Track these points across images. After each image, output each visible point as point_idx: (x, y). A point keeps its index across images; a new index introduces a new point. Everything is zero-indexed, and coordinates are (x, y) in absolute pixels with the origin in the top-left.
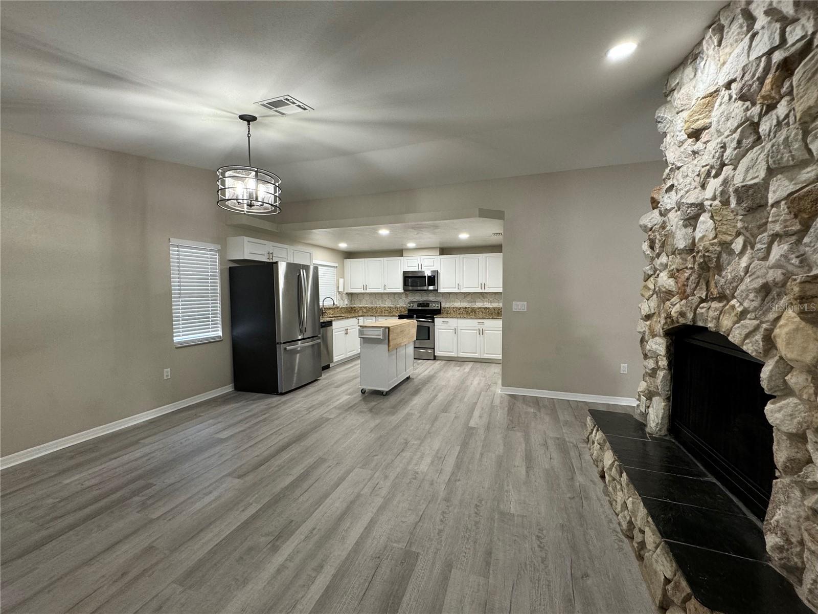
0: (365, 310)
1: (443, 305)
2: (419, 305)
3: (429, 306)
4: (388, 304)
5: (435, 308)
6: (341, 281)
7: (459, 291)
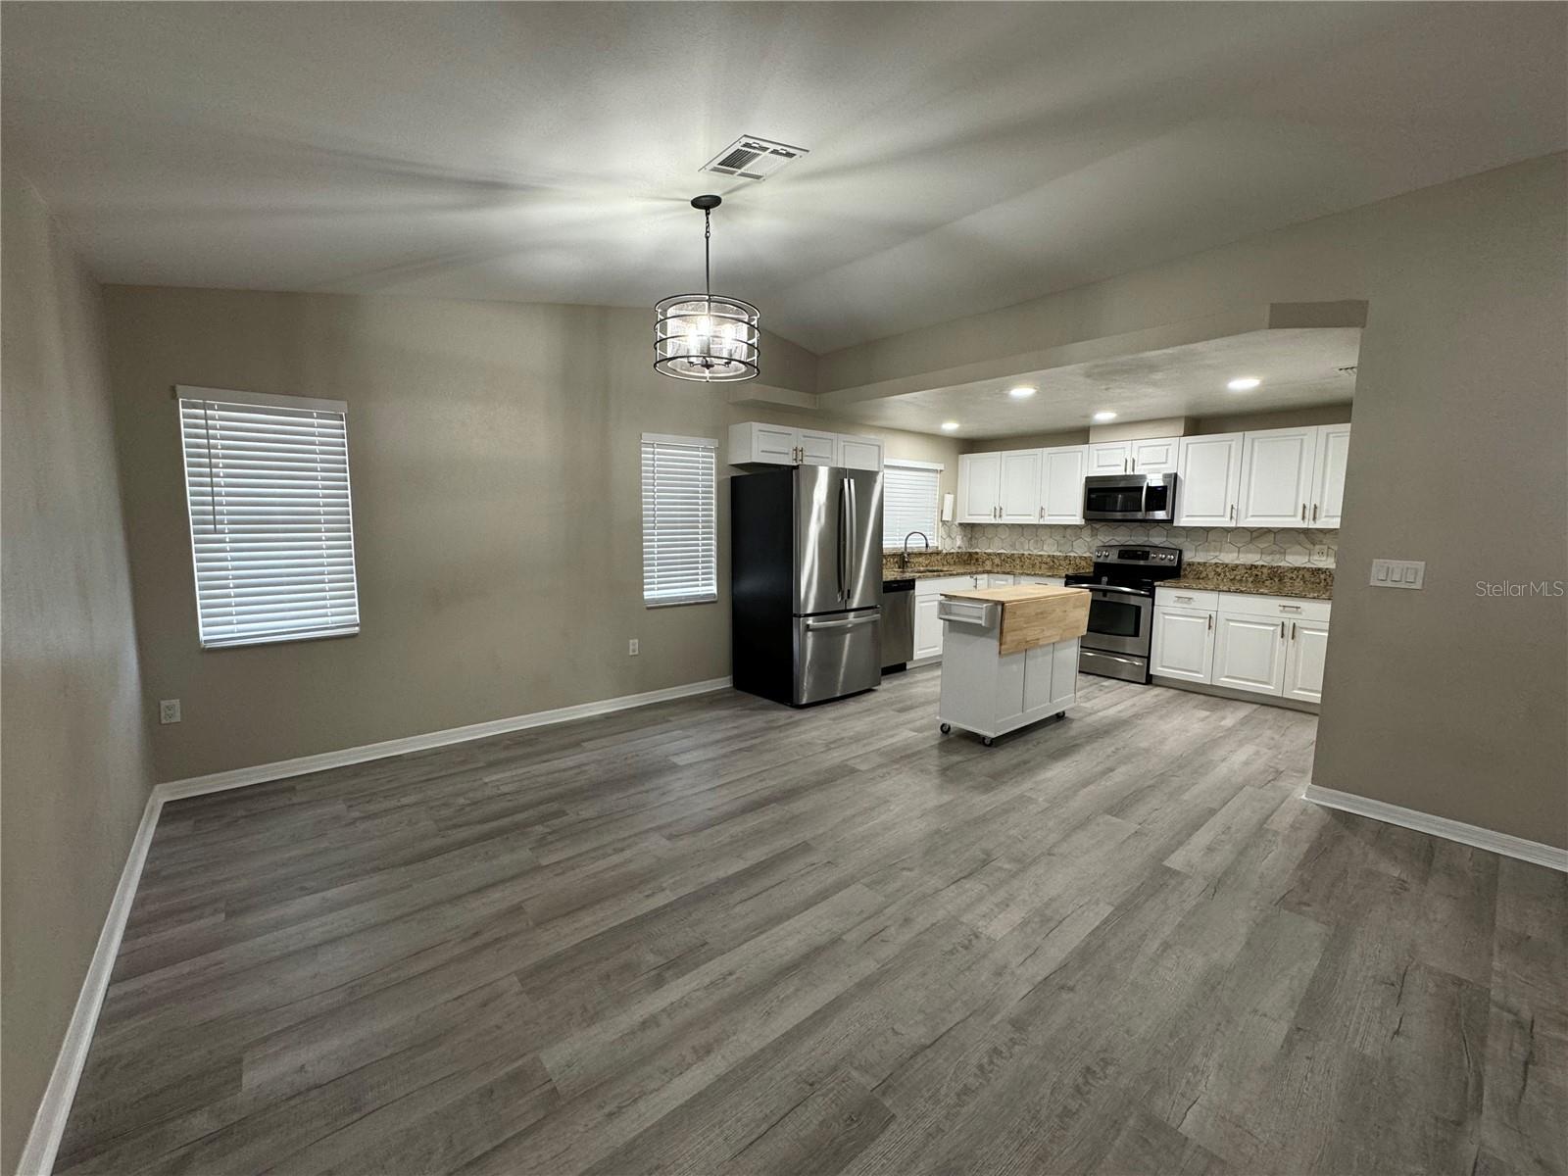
0: (997, 561)
1: (1188, 557)
2: (1126, 552)
3: (1147, 558)
4: (1049, 549)
5: (1166, 563)
6: (949, 499)
7: (1233, 525)
